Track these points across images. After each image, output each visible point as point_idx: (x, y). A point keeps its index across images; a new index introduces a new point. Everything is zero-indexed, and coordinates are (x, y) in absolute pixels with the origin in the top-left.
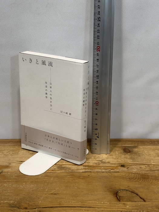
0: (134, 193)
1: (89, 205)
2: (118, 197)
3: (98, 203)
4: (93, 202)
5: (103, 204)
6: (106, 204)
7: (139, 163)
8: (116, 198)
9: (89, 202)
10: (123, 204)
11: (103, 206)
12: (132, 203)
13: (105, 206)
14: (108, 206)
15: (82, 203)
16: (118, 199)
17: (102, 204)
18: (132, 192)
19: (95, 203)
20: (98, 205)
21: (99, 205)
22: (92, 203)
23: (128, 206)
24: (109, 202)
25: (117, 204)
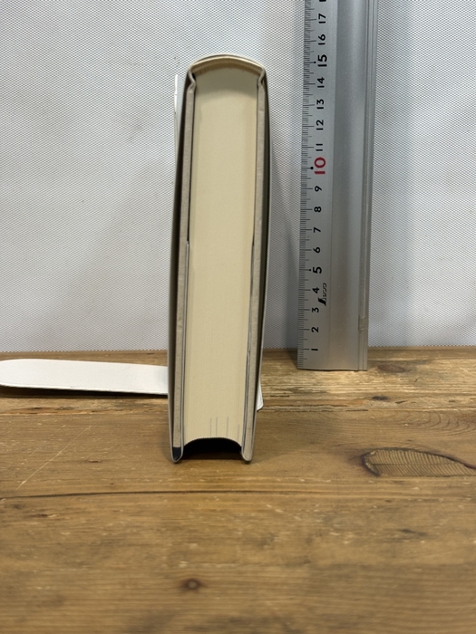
0: (435, 455)
1: (244, 487)
2: (369, 467)
3: (282, 482)
4: (262, 478)
5: (304, 482)
6: (317, 482)
7: (445, 392)
8: (361, 468)
9: (242, 478)
10: (395, 482)
11: (306, 488)
12: (434, 480)
13: (315, 488)
14: (327, 488)
15: (211, 481)
16: (368, 470)
17: (301, 483)
18: (427, 453)
19: (267, 481)
20: (281, 487)
21: (288, 487)
22: (258, 481)
23: (417, 488)
24: (329, 478)
25: (367, 483)
